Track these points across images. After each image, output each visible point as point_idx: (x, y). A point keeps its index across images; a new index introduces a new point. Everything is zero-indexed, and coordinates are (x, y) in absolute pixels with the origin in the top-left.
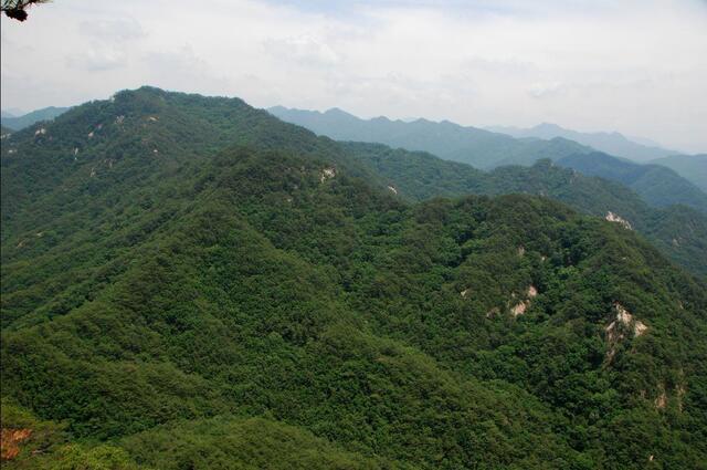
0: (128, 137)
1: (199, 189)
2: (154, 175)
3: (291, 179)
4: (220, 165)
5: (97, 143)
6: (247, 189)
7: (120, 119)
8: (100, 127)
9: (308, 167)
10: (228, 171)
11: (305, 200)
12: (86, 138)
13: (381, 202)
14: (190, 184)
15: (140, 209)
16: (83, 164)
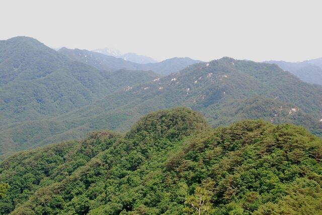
0: (212, 85)
1: (236, 113)
2: (222, 104)
3: (274, 112)
4: (246, 103)
5: (198, 86)
6: (254, 115)
7: (210, 75)
8: (200, 78)
9: (284, 107)
10: (248, 106)
11: (279, 121)
12: (193, 84)
13: (316, 125)
14: (234, 110)
15: (213, 120)
16: (191, 96)
